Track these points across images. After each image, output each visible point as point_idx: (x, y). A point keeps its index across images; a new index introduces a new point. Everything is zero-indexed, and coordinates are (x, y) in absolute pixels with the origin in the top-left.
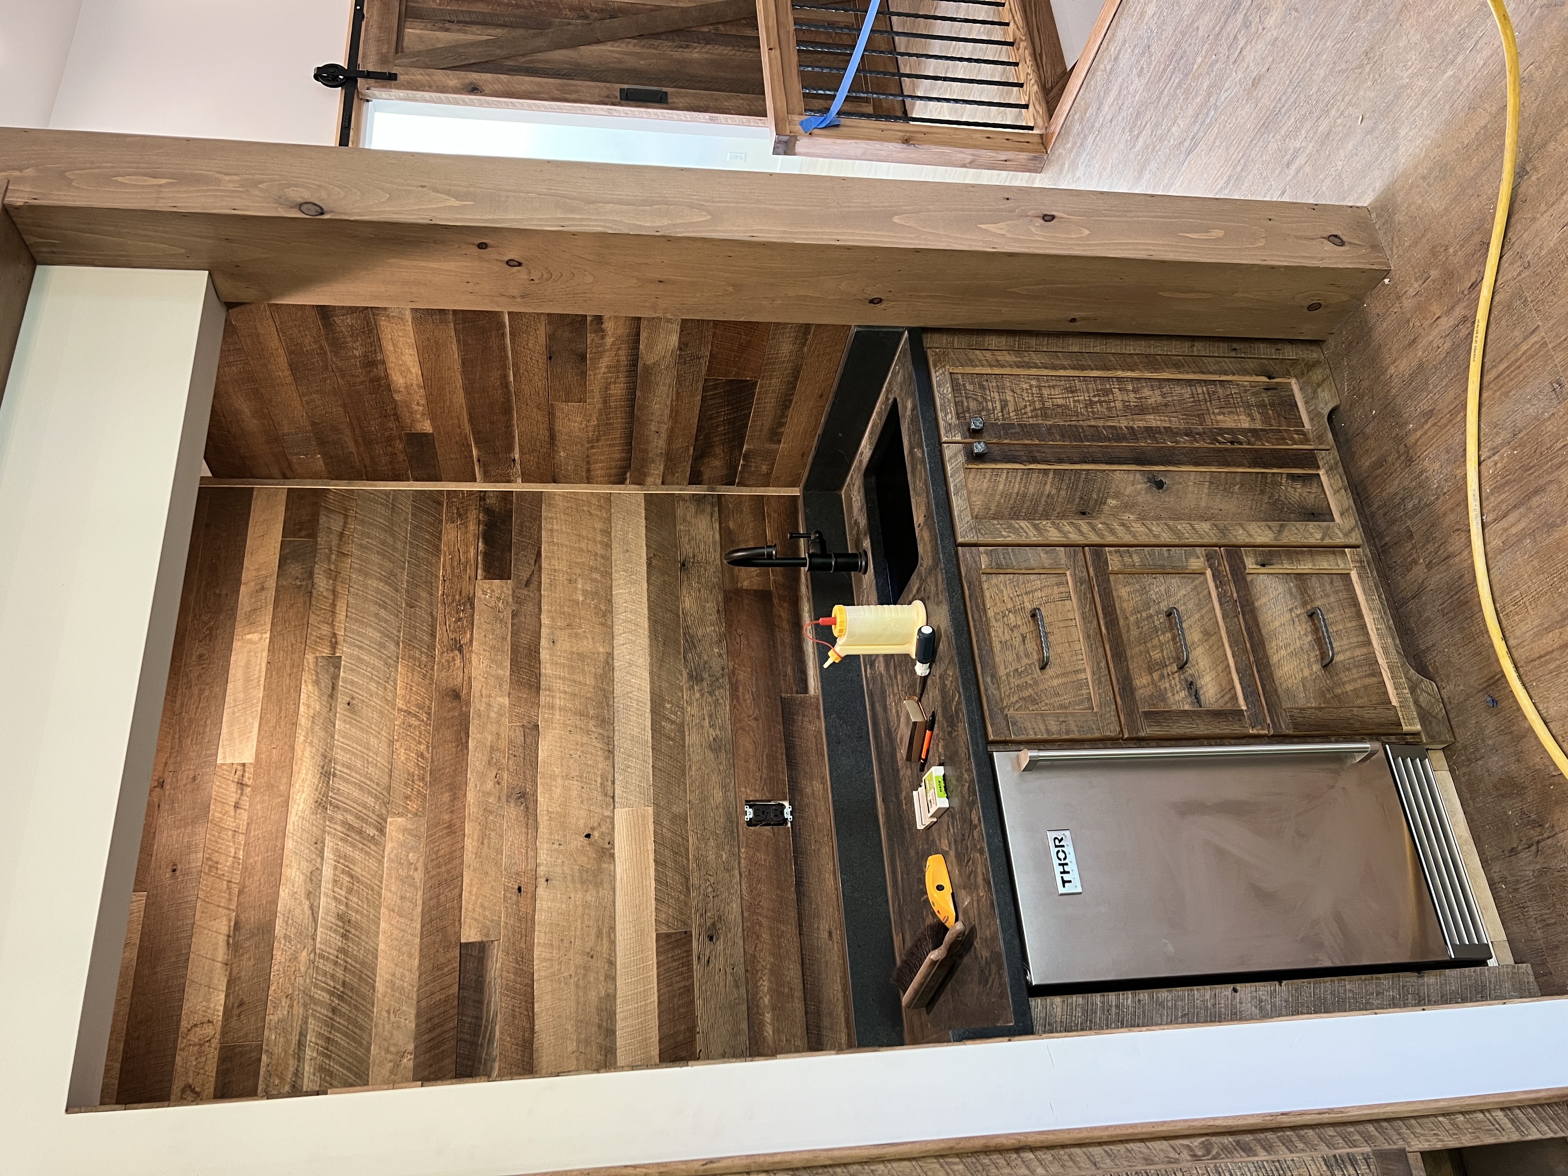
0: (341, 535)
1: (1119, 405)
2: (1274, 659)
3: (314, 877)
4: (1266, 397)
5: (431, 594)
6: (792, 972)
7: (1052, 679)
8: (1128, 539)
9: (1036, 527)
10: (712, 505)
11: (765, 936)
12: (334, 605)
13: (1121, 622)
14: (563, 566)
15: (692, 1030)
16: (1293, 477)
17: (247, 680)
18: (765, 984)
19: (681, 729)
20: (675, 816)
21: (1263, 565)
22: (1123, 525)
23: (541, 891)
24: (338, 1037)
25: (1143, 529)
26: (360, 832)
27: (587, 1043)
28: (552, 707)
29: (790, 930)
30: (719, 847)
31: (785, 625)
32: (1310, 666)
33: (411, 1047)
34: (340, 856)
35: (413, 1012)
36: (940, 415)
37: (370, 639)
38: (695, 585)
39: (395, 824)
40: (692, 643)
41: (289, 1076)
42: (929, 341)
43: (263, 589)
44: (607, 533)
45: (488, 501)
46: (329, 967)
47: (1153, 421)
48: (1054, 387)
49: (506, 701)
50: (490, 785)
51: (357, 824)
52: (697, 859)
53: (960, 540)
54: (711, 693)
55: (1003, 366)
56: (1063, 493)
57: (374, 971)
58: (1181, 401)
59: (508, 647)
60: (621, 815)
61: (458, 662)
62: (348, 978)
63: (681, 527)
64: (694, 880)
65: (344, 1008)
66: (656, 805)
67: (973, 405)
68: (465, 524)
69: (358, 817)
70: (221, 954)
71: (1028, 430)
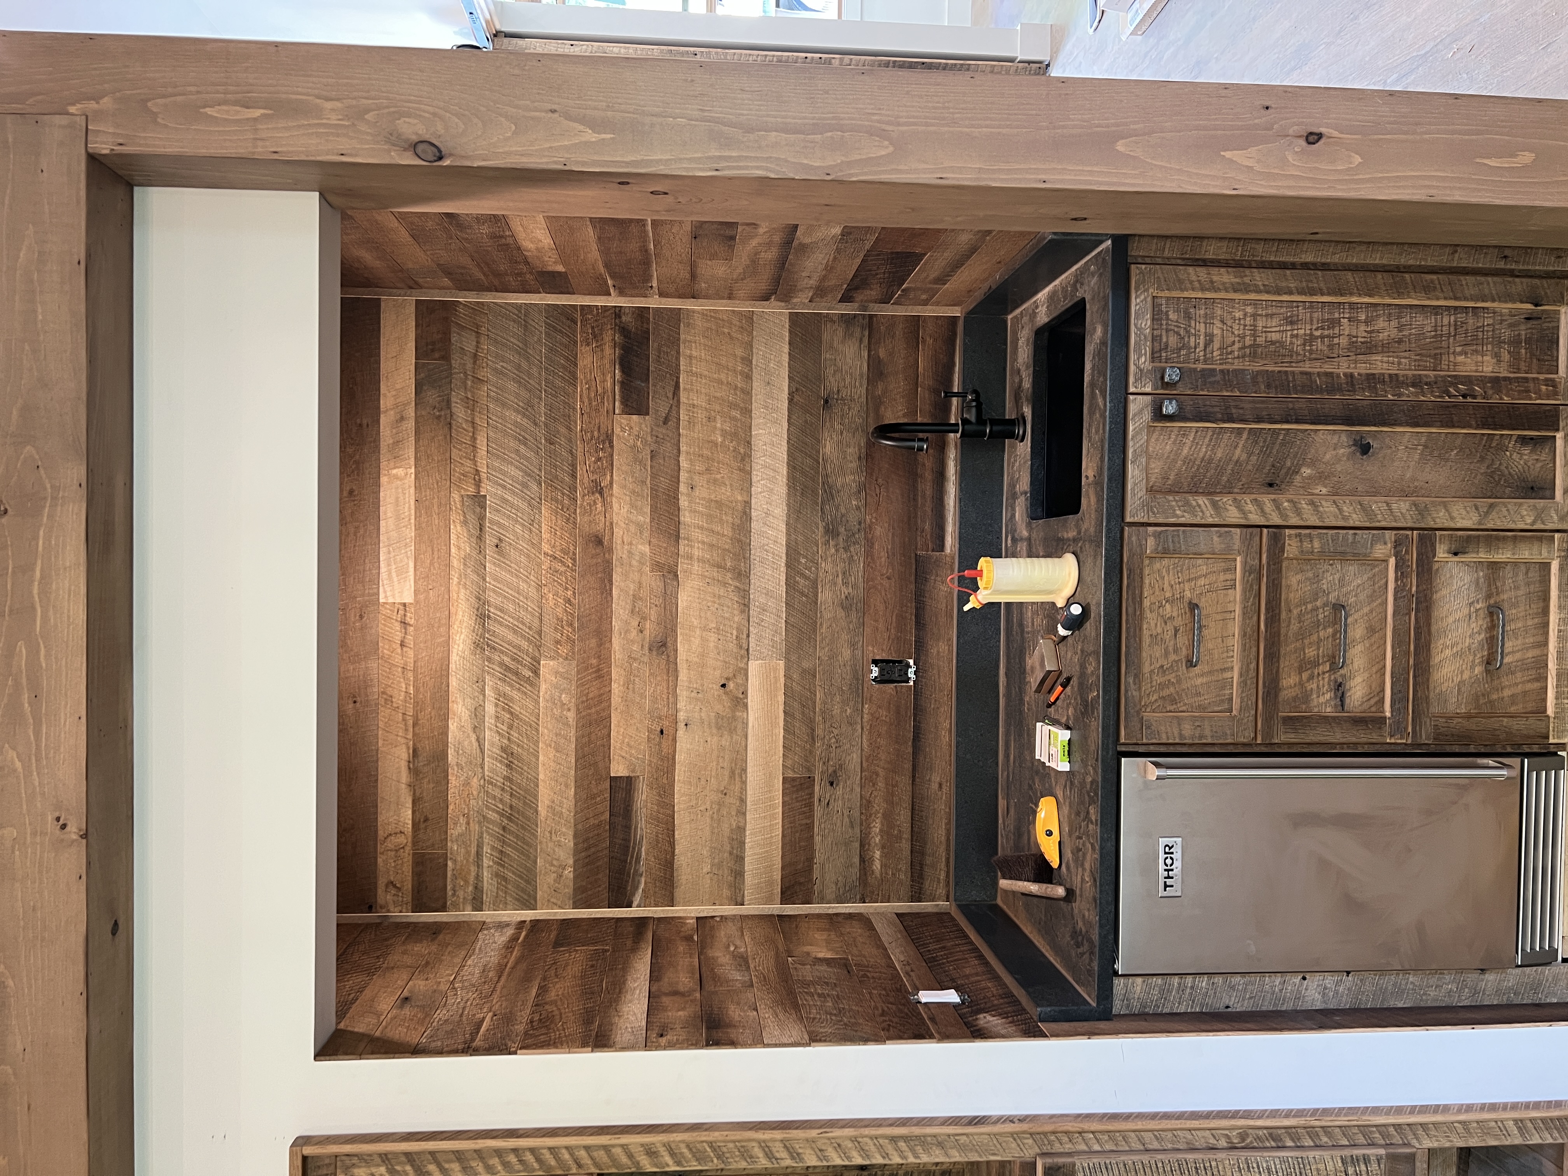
0: (475, 356)
1: (1344, 341)
2: (1436, 659)
3: (478, 713)
4: (1523, 331)
5: (570, 429)
6: (903, 817)
7: (1197, 678)
8: (1314, 521)
9: (1215, 505)
10: (863, 328)
11: (881, 784)
12: (474, 439)
13: (1284, 615)
14: (701, 401)
15: (810, 860)
16: (1524, 441)
17: (398, 518)
18: (877, 827)
19: (814, 584)
20: (804, 671)
21: (1456, 554)
22: (1312, 503)
23: (681, 733)
24: (508, 850)
25: (1333, 509)
26: (517, 674)
27: (719, 866)
28: (690, 557)
29: (904, 782)
30: (845, 703)
32: (1472, 668)
33: (571, 862)
34: (500, 695)
35: (571, 833)
36: (1133, 357)
37: (512, 478)
38: (837, 427)
39: (547, 666)
40: (830, 493)
41: (472, 879)
42: (1135, 250)
43: (402, 419)
44: (747, 361)
45: (624, 318)
46: (497, 793)
47: (1380, 364)
48: (1272, 316)
49: (646, 549)
50: (634, 634)
51: (512, 665)
52: (823, 712)
53: (1128, 519)
54: (846, 549)
55: (1217, 290)
56: (1254, 458)
57: (536, 797)
58: (1420, 336)
59: (647, 491)
60: (754, 666)
61: (599, 505)
62: (515, 802)
63: (827, 355)
64: (819, 732)
65: (512, 827)
66: (787, 660)
67: (1173, 340)
68: (600, 347)
69: (514, 660)
70: (405, 777)
71: (1229, 378)
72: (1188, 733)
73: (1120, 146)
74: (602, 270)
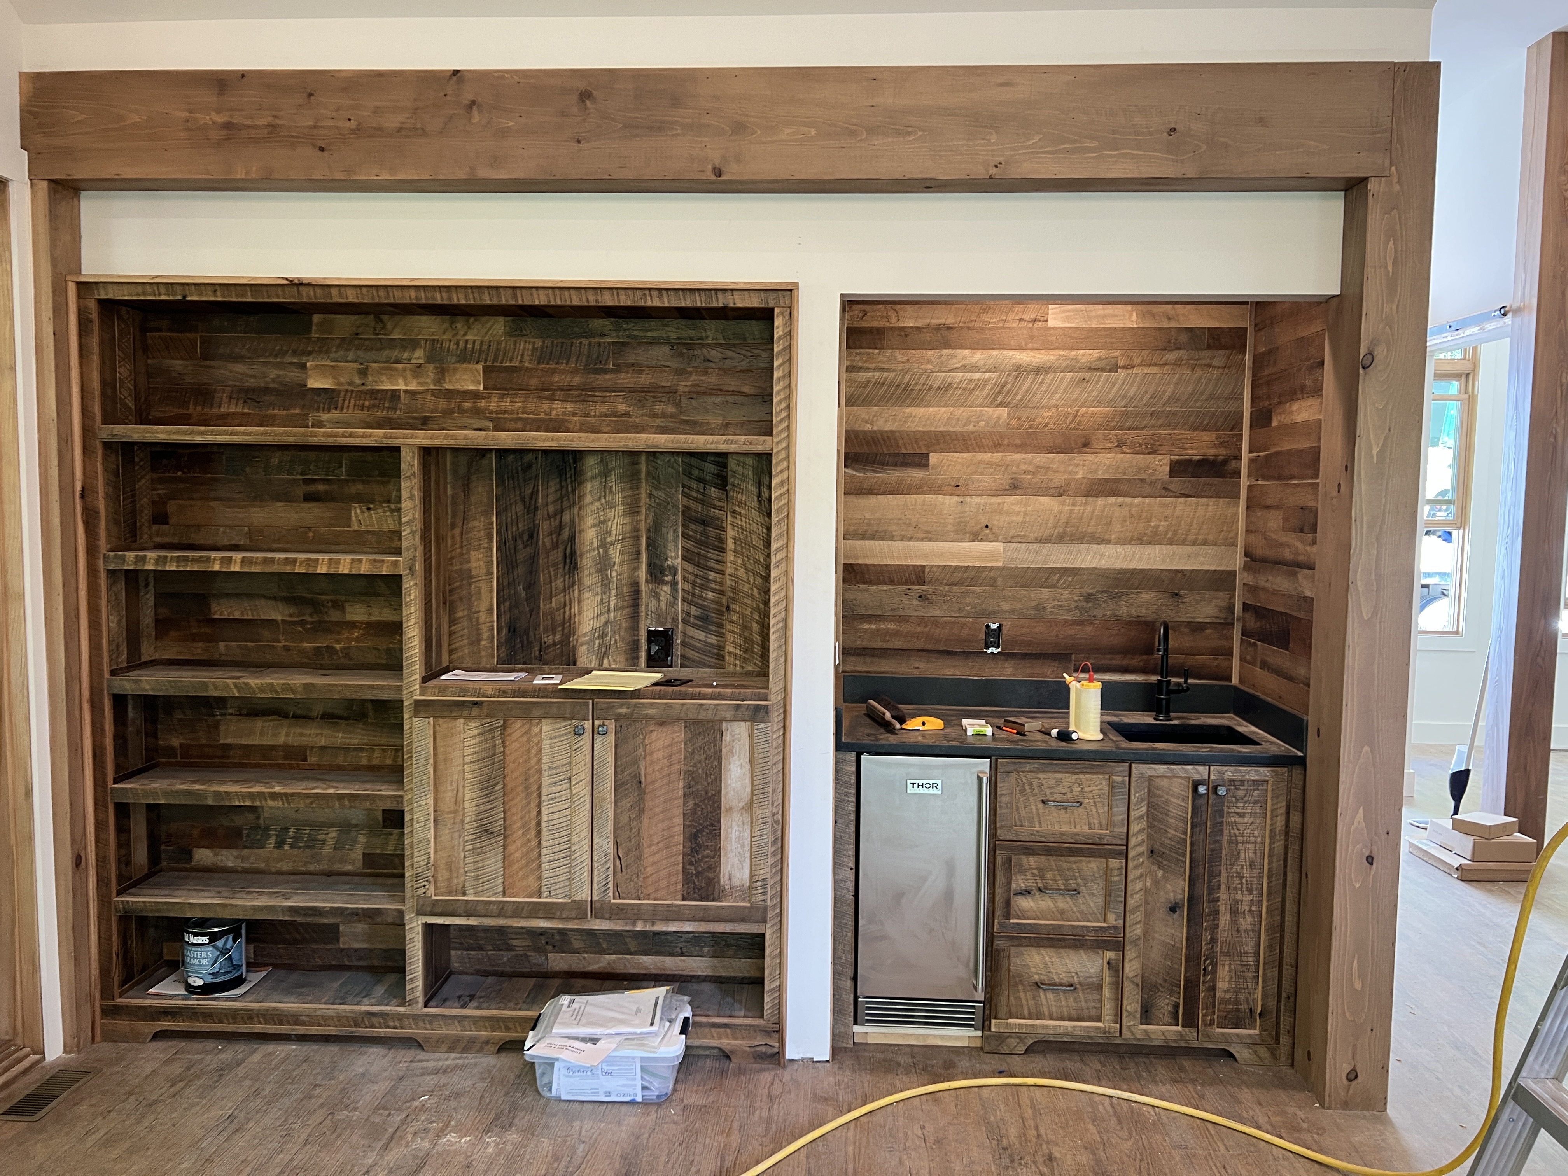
0: (1210, 366)
1: (1239, 897)
2: (1043, 951)
3: (975, 368)
4: (1244, 1007)
5: (1160, 426)
6: (897, 644)
7: (1035, 806)
8: (1131, 876)
9: (1141, 817)
10: (1226, 619)
11: (919, 629)
12: (1155, 365)
13: (1072, 859)
14: (1178, 512)
15: (870, 583)
16: (1176, 1006)
17: (1104, 317)
18: (892, 626)
19: (1054, 586)
20: (995, 579)
21: (1109, 963)
22: (1141, 876)
23: (956, 499)
24: (885, 388)
25: (1137, 889)
26: (1000, 392)
27: (869, 524)
28: (1074, 505)
29: (921, 644)
30: (974, 606)
31: (1125, 662)
32: (1038, 974)
33: (875, 428)
34: (986, 382)
35: (894, 428)
36: (1232, 769)
37: (1129, 389)
38: (1160, 602)
39: (1004, 412)
40: (1117, 597)
41: (867, 365)
42: (1297, 771)
43: (1169, 319)
44: (1205, 543)
45: (1234, 462)
46: (922, 381)
47: (1224, 918)
48: (1255, 853)
49: (1080, 476)
50: (1024, 467)
51: (1005, 390)
52: (968, 591)
53: (1134, 765)
54: (1077, 607)
55: (1272, 819)
56: (1168, 842)
57: (918, 406)
58: (1241, 944)
59: (1119, 476)
60: (999, 546)
61: (1110, 445)
62: (915, 392)
63: (1207, 595)
64: (955, 589)
65: (899, 391)
66: (1004, 568)
67: (1241, 793)
68: (1215, 446)
69: (1009, 391)
70: (935, 322)
71: (1218, 828)
72: (1003, 800)
73: (1366, 749)
74: (1273, 450)
